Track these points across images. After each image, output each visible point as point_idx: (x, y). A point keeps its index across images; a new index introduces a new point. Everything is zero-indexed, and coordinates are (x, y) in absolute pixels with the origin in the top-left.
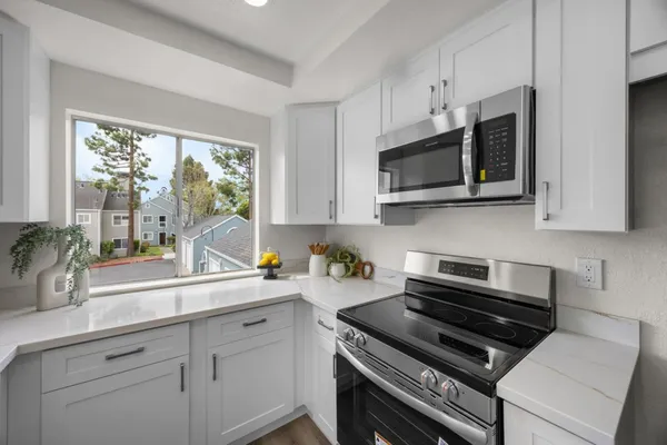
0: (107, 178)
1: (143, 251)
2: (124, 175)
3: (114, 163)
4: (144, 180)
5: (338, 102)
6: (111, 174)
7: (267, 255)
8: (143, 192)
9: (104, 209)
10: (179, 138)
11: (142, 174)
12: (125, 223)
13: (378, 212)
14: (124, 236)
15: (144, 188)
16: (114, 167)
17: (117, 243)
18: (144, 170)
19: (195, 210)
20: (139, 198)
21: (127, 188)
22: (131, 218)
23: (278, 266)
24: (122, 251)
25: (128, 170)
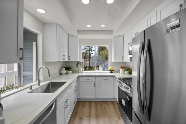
0: (85, 51)
1: (92, 69)
2: (88, 50)
3: (86, 48)
4: (92, 51)
5: (124, 35)
6: (85, 50)
7: (111, 68)
8: (92, 54)
9: (84, 58)
10: (95, 46)
11: (91, 50)
12: (88, 62)
13: (130, 59)
14: (88, 65)
15: (92, 53)
16: (86, 49)
17: (87, 67)
18: (92, 49)
19: (103, 58)
20: (91, 56)
21: (88, 53)
22: (89, 61)
23: (113, 70)
24: (88, 68)
25: (88, 49)
